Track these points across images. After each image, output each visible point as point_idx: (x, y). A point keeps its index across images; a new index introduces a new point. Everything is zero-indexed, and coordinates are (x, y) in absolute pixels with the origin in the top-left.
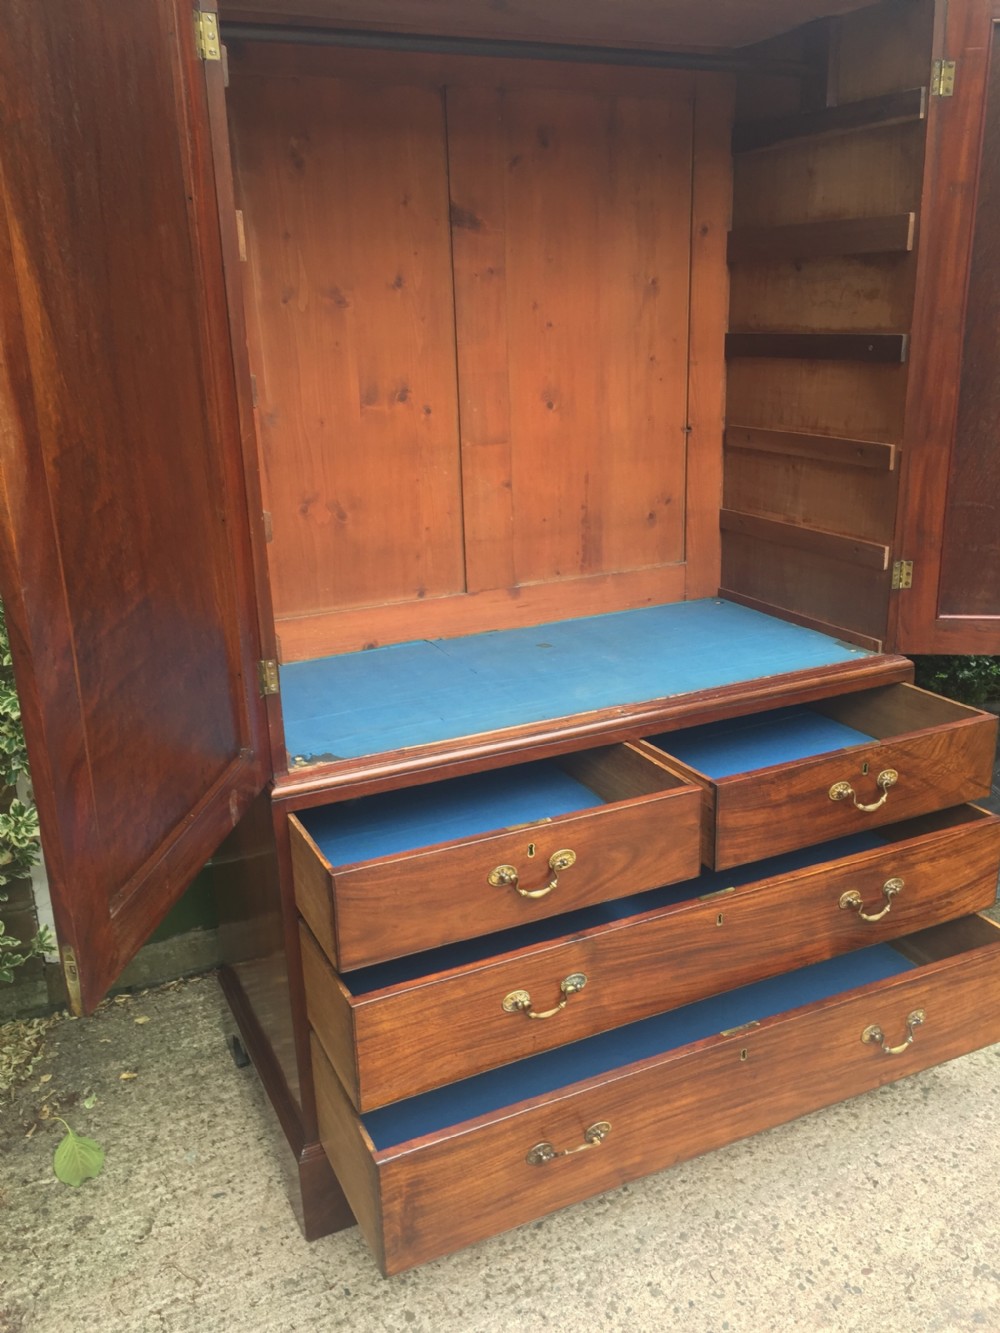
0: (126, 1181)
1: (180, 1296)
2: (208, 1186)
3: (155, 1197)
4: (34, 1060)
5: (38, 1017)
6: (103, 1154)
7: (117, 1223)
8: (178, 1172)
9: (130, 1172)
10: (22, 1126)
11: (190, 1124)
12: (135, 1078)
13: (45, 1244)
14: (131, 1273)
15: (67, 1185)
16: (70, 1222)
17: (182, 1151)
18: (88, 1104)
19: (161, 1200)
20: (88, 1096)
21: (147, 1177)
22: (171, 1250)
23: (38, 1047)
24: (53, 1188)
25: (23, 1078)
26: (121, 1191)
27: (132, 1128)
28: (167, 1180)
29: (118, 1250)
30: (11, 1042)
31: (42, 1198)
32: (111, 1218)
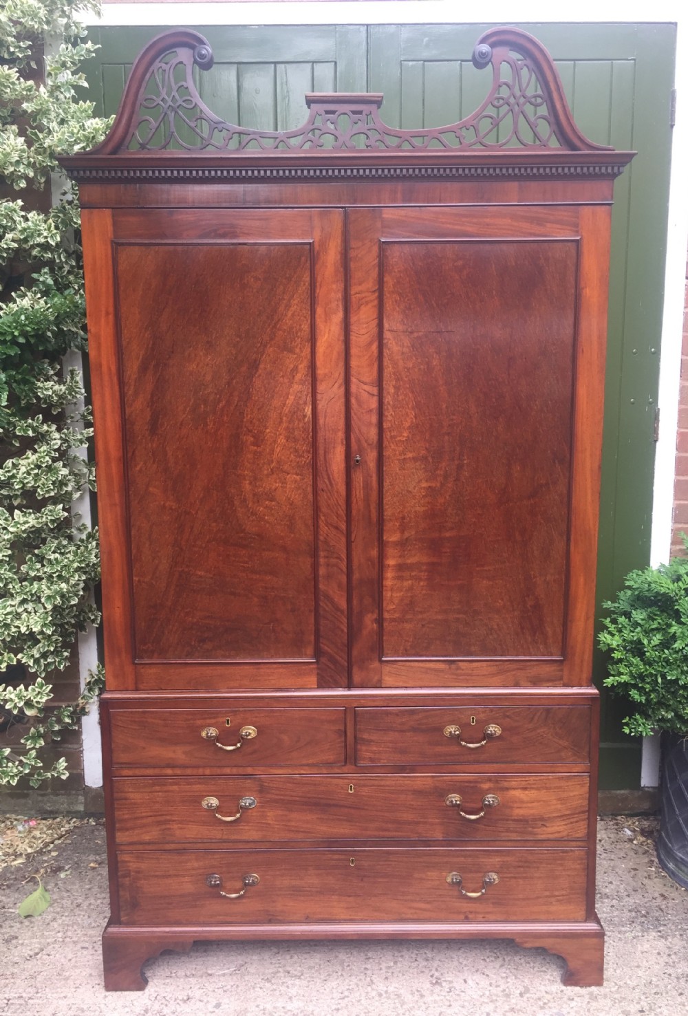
0: (48, 924)
1: (24, 995)
2: (84, 941)
3: (54, 938)
4: (57, 842)
5: (77, 818)
6: (48, 905)
7: (27, 945)
8: (75, 927)
9: (54, 919)
10: (24, 877)
11: (102, 903)
12: (96, 868)
14: (13, 974)
15: (20, 916)
16: (6, 936)
17: (86, 917)
18: (62, 875)
19: (55, 940)
20: (66, 871)
21: (59, 925)
22: (39, 970)
23: (64, 835)
24: (13, 915)
25: (44, 850)
26: (41, 928)
27: (73, 895)
28: (67, 930)
29: (16, 959)
30: (54, 828)
31: (4, 918)
32: (26, 941)
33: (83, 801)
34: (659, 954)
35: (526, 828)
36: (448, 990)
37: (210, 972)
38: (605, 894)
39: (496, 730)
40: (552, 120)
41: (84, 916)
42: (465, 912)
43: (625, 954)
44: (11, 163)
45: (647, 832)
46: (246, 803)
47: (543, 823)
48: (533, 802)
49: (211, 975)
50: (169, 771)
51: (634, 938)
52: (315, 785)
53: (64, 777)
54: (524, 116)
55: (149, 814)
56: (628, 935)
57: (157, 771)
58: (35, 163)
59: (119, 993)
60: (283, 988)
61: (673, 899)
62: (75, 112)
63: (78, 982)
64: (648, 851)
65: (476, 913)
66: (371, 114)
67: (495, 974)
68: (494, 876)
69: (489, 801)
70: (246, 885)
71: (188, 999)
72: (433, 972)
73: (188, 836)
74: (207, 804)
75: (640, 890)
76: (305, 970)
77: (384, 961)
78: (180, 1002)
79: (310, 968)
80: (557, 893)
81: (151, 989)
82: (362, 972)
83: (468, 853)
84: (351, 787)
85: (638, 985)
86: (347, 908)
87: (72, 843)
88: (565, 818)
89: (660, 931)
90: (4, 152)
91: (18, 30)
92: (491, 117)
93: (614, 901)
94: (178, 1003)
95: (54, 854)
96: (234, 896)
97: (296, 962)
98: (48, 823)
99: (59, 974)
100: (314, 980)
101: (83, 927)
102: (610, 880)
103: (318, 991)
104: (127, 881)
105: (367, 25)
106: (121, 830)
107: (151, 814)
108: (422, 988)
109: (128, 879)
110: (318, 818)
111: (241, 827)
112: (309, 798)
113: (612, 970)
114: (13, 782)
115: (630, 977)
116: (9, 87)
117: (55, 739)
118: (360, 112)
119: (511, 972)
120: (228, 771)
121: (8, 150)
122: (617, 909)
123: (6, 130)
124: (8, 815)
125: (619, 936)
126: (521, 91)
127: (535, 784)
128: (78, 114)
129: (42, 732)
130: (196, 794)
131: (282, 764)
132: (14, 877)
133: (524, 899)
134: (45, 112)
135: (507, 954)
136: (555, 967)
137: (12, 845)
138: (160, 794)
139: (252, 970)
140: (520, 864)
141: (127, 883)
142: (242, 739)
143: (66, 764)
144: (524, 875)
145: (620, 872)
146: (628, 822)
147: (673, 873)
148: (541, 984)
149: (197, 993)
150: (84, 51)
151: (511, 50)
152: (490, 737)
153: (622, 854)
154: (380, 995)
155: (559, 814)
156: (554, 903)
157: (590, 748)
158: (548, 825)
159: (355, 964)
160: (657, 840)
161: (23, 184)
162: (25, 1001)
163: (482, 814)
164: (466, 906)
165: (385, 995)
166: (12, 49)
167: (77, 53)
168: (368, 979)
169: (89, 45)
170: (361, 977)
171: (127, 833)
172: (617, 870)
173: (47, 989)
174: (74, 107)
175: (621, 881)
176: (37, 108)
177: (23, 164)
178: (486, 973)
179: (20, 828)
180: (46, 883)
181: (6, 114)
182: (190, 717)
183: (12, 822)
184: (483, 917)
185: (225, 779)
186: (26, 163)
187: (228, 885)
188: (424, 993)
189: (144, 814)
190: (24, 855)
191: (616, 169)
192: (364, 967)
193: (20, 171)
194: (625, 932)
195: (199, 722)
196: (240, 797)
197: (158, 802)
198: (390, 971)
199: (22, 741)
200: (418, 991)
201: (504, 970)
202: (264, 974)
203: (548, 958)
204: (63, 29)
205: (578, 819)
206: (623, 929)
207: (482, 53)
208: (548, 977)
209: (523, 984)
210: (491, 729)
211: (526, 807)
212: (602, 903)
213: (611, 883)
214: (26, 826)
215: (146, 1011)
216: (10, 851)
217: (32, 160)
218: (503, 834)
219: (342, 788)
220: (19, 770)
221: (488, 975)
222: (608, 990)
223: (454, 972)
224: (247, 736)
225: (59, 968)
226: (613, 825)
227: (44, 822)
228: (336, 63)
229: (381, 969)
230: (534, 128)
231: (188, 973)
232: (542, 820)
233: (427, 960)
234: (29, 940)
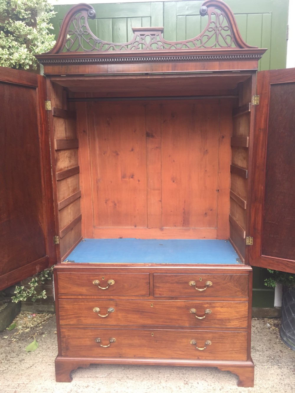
0: (37, 355)
1: (25, 383)
2: (50, 362)
3: (38, 360)
4: (43, 323)
5: (51, 314)
6: (37, 347)
7: (28, 363)
8: (47, 357)
9: (39, 353)
10: (29, 336)
13: (12, 362)
14: (21, 374)
15: (26, 351)
16: (20, 359)
17: (51, 353)
18: (44, 336)
19: (39, 361)
20: (46, 334)
21: (41, 355)
22: (32, 373)
23: (46, 320)
24: (24, 351)
25: (38, 326)
26: (34, 356)
27: (47, 344)
28: (44, 358)
29: (23, 368)
30: (42, 317)
31: (20, 352)
32: (27, 361)
33: (53, 307)
34: (278, 375)
35: (222, 323)
36: (191, 387)
37: (97, 376)
38: (257, 350)
39: (210, 283)
40: (232, 36)
41: (50, 352)
42: (198, 356)
43: (263, 374)
44: (23, 59)
45: (276, 325)
46: (110, 310)
47: (229, 321)
48: (225, 313)
49: (97, 377)
50: (80, 297)
51: (268, 368)
52: (137, 303)
53: (45, 298)
54: (221, 34)
55: (73, 313)
56: (266, 367)
57: (76, 297)
58: (32, 59)
59: (61, 383)
60: (125, 383)
61: (285, 353)
62: (48, 39)
63: (46, 378)
64: (276, 333)
65: (202, 356)
66: (158, 35)
67: (210, 381)
68: (209, 342)
69: (207, 312)
70: (110, 342)
71: (88, 386)
72: (185, 379)
73: (88, 323)
74: (95, 310)
75: (272, 349)
76: (134, 377)
77: (166, 374)
78: (85, 388)
79: (137, 376)
80: (235, 349)
81: (74, 382)
82: (157, 378)
83: (199, 332)
84: (152, 305)
85: (268, 387)
86: (151, 353)
87: (48, 323)
88: (238, 319)
89: (279, 366)
90: (20, 55)
91: (26, 7)
92: (207, 36)
93: (261, 353)
94: (84, 388)
95: (41, 327)
96: (106, 346)
97: (131, 373)
98: (40, 315)
99: (39, 375)
100: (138, 381)
101: (50, 357)
102: (260, 344)
103: (139, 385)
104: (64, 340)
105: (163, 2)
106: (62, 319)
107: (74, 313)
108: (180, 385)
109: (64, 339)
110: (139, 317)
111: (108, 320)
112: (135, 309)
113: (258, 381)
114: (25, 299)
115: (265, 384)
116: (22, 29)
117: (42, 283)
118: (154, 35)
119: (217, 380)
120: (103, 297)
121: (21, 54)
122: (262, 356)
123: (22, 46)
124: (25, 312)
125: (262, 367)
126: (219, 25)
127: (226, 305)
128: (49, 39)
129: (37, 280)
130: (91, 306)
131: (125, 295)
132: (25, 336)
133: (222, 351)
134: (36, 39)
135: (216, 373)
136: (234, 379)
137: (25, 323)
138: (77, 306)
139: (114, 376)
140: (220, 337)
141: (65, 340)
142: (109, 285)
143: (46, 293)
144: (222, 342)
145: (264, 341)
146: (269, 320)
147: (286, 342)
148: (228, 385)
149: (91, 384)
150: (52, 14)
151: (215, 8)
152: (208, 286)
153: (265, 334)
154: (164, 388)
155: (236, 318)
156: (234, 353)
157: (248, 292)
158: (231, 322)
159: (154, 375)
160: (280, 328)
161: (28, 67)
162: (25, 385)
163: (204, 317)
164: (198, 354)
165: (165, 388)
166: (23, 15)
167: (49, 16)
168: (159, 381)
169: (53, 12)
170: (156, 380)
171: (64, 321)
172: (263, 340)
173: (34, 381)
174: (47, 36)
175: (265, 344)
176: (33, 37)
177: (28, 59)
178: (206, 380)
179: (29, 317)
180: (37, 339)
181: (22, 40)
182: (88, 276)
183: (26, 315)
184: (205, 358)
185: (102, 300)
186: (29, 59)
187: (104, 342)
188: (181, 387)
189: (71, 314)
190: (30, 328)
191: (259, 56)
192: (158, 376)
193: (26, 62)
194: (264, 365)
195: (92, 278)
196: (108, 308)
197: (76, 309)
198: (168, 378)
199: (29, 284)
200: (179, 386)
201: (214, 379)
202: (118, 377)
203: (232, 375)
204: (44, 6)
205: (243, 320)
206: (263, 364)
207: (203, 9)
208: (232, 383)
209: (221, 385)
210: (208, 283)
211: (222, 315)
212: (256, 353)
213: (260, 345)
214: (32, 316)
215: (71, 391)
216: (25, 326)
217: (31, 58)
218: (213, 325)
219: (148, 305)
220: (27, 295)
221: (207, 381)
222: (256, 389)
223: (194, 379)
224: (111, 284)
225: (39, 372)
226: (262, 322)
227: (39, 315)
228: (151, 17)
229: (165, 377)
230: (225, 40)
231: (89, 376)
232: (229, 320)
233: (183, 374)
234: (29, 361)
